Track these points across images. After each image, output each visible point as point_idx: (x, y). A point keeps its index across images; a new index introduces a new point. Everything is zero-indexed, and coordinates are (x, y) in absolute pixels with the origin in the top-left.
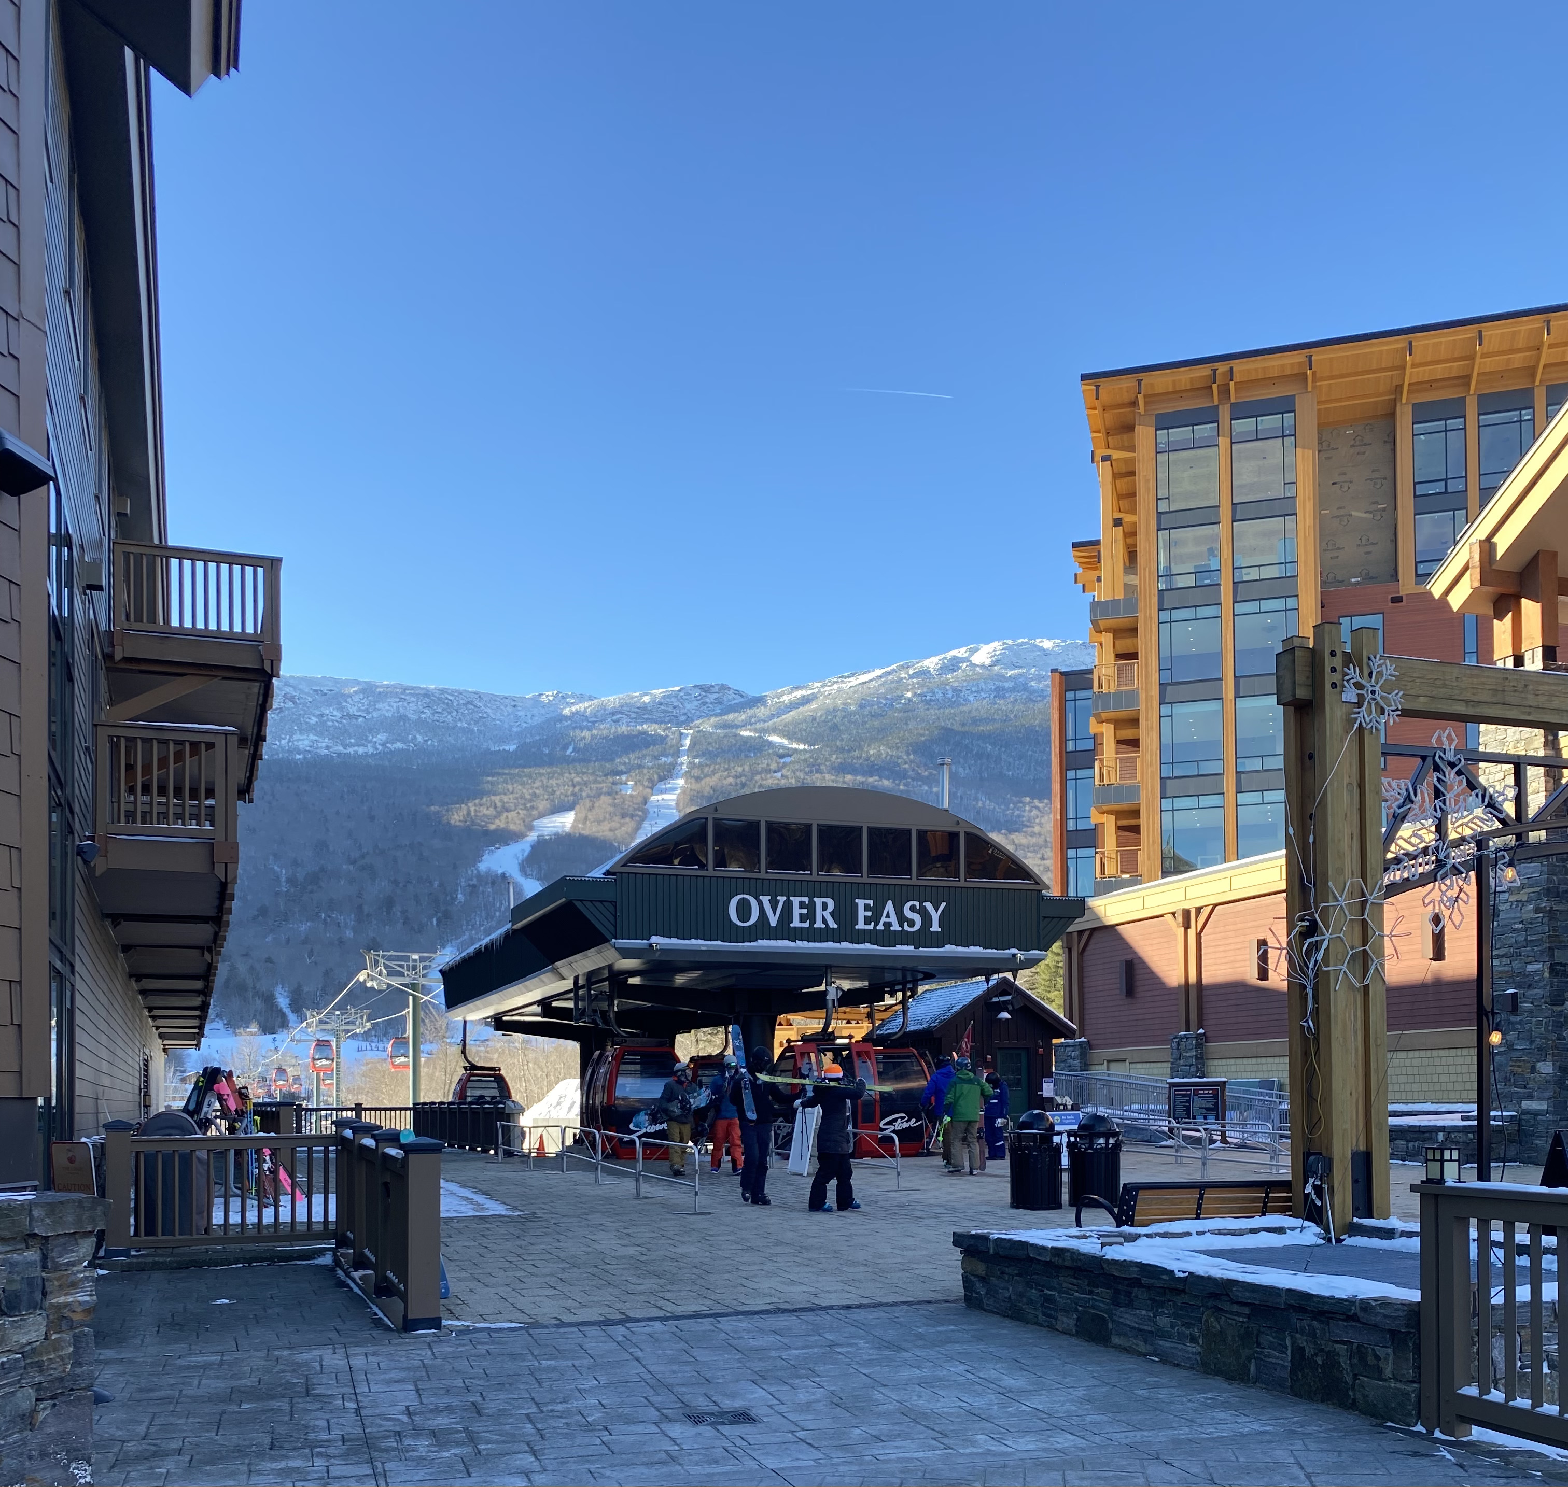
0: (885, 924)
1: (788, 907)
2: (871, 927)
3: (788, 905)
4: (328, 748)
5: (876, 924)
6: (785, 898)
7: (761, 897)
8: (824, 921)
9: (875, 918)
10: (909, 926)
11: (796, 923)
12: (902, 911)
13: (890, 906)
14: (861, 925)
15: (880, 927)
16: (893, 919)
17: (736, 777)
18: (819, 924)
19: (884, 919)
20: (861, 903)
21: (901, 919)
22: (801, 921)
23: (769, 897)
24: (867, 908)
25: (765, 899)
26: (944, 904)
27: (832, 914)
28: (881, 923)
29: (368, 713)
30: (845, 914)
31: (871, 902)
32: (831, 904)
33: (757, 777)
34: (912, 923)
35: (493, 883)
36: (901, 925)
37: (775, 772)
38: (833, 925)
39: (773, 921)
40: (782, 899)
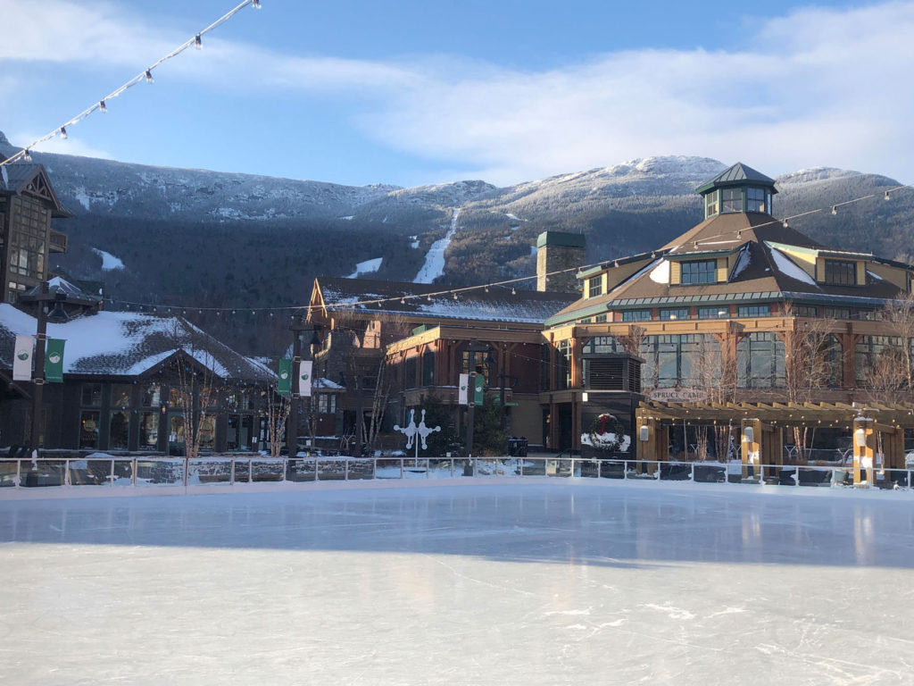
4: (239, 216)
17: (482, 239)
29: (265, 195)
33: (495, 239)
37: (506, 236)
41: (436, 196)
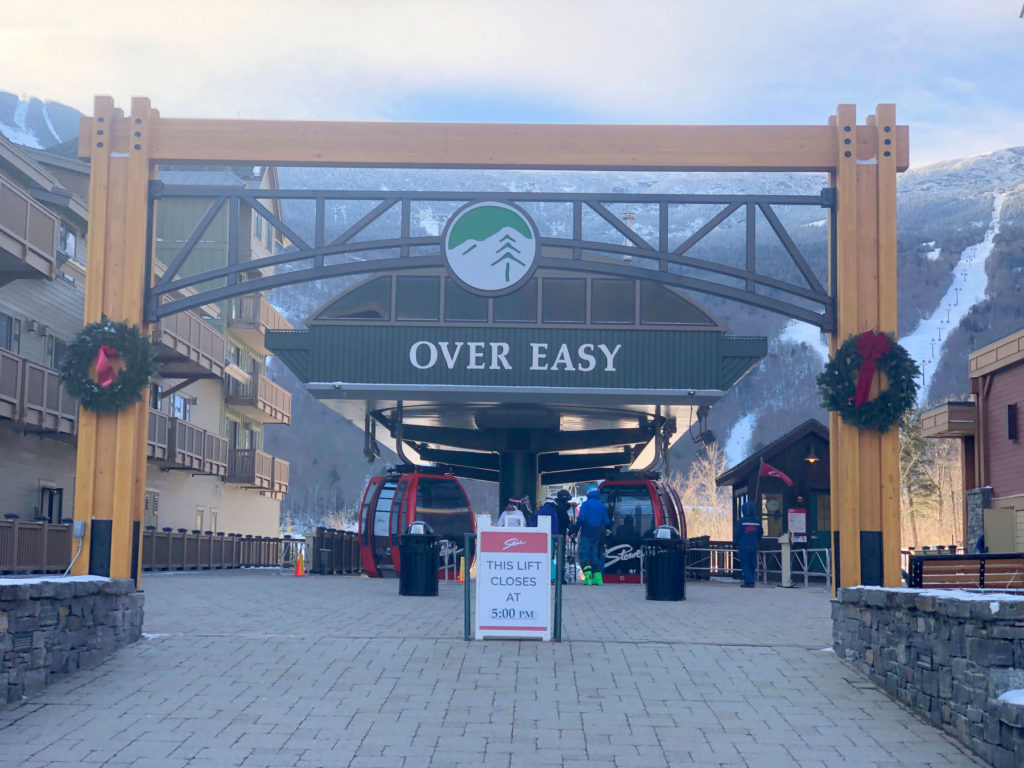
0: (559, 365)
1: (465, 352)
2: (545, 368)
3: (465, 350)
5: (551, 365)
6: (462, 344)
7: (440, 343)
8: (500, 363)
9: (550, 360)
10: (583, 366)
11: (472, 365)
12: (577, 354)
13: (564, 349)
14: (535, 366)
15: (554, 368)
16: (568, 360)
18: (494, 366)
19: (558, 361)
20: (536, 347)
21: (576, 360)
22: (477, 364)
23: (447, 343)
24: (541, 350)
25: (444, 345)
26: (618, 347)
27: (507, 357)
28: (555, 364)
30: (520, 356)
31: (545, 346)
32: (506, 348)
34: (586, 364)
35: (793, 352)
36: (576, 366)
38: (507, 366)
39: (451, 364)
40: (459, 345)
41: (962, 177)
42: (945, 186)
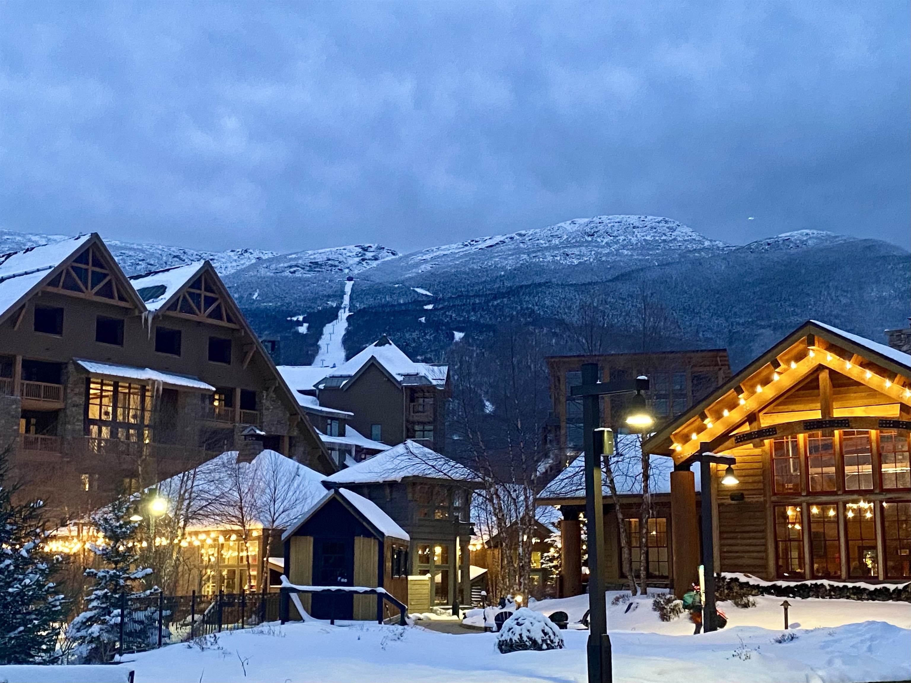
41: (321, 265)
42: (308, 271)
